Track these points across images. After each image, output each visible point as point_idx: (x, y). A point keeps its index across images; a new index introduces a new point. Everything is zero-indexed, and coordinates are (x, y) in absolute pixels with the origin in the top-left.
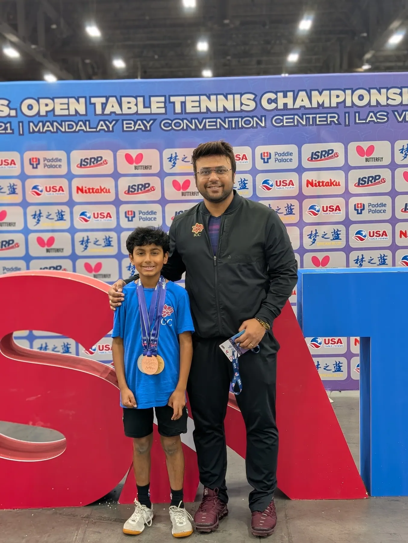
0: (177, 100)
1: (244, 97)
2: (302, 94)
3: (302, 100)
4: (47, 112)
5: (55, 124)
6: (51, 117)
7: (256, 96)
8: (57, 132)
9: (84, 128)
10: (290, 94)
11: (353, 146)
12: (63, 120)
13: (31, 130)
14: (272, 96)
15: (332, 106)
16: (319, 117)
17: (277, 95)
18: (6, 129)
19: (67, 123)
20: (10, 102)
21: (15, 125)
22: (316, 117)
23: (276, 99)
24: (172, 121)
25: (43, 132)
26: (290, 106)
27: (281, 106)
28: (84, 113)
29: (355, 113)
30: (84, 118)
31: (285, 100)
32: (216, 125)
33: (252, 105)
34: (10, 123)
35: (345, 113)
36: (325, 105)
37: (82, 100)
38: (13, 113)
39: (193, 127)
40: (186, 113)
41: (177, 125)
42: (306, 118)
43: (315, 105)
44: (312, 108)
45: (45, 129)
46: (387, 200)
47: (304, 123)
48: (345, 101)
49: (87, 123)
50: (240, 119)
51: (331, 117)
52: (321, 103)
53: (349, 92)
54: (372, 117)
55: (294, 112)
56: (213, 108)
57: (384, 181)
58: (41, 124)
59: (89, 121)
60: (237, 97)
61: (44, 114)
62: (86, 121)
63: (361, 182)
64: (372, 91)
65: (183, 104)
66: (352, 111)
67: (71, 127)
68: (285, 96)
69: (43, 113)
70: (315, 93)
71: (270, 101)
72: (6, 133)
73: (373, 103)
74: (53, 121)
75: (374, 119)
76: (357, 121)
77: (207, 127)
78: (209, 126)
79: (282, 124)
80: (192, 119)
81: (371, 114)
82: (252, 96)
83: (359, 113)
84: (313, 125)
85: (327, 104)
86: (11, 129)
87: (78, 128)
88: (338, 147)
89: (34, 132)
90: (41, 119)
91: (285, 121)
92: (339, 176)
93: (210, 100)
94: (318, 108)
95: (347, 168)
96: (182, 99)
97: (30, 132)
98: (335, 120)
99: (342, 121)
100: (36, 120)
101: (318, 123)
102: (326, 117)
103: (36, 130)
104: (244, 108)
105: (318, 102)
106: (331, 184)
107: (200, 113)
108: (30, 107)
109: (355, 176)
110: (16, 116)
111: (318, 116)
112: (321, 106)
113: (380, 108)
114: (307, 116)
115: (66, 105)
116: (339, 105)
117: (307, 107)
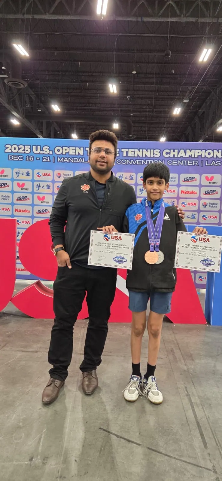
0: (125, 151)
1: (155, 150)
2: (182, 151)
3: (182, 154)
4: (66, 153)
5: (69, 158)
6: (67, 156)
7: (161, 150)
8: (70, 162)
9: (82, 161)
10: (176, 151)
11: (204, 176)
12: (73, 157)
13: (58, 161)
14: (168, 151)
15: (195, 157)
16: (189, 162)
17: (170, 150)
18: (47, 159)
19: (74, 158)
20: (50, 147)
21: (51, 159)
22: (187, 162)
23: (170, 152)
24: (122, 160)
25: (63, 162)
26: (176, 156)
27: (172, 156)
28: (82, 154)
29: (206, 161)
30: (82, 157)
31: (174, 153)
32: (141, 163)
33: (159, 155)
34: (49, 157)
35: (201, 161)
36: (192, 157)
37: (82, 148)
38: (51, 153)
39: (131, 163)
40: (128, 157)
41: (124, 162)
42: (183, 162)
43: (187, 156)
44: (186, 157)
45: (65, 160)
46: (218, 202)
47: (182, 164)
48: (201, 155)
49: (83, 159)
50: (153, 161)
51: (195, 162)
52: (190, 155)
53: (204, 151)
54: (214, 163)
55: (178, 159)
56: (141, 156)
57: (217, 193)
58: (63, 158)
59: (84, 158)
60: (152, 150)
61: (65, 154)
62: (83, 158)
63: (207, 193)
64: (215, 151)
65: (127, 152)
66: (205, 160)
67: (76, 160)
68: (174, 151)
69: (64, 153)
70: (187, 151)
71: (167, 153)
72: (47, 161)
73: (215, 156)
74: (68, 157)
75: (215, 164)
76: (207, 165)
77: (137, 164)
78: (138, 163)
79: (172, 164)
80: (131, 160)
81: (214, 162)
82: (159, 151)
83: (208, 161)
84: (186, 165)
85: (193, 156)
86: (49, 160)
87: (79, 161)
88: (197, 176)
89: (59, 161)
90: (63, 156)
91: (173, 163)
92: (196, 190)
93: (139, 151)
94: (189, 157)
95: (200, 186)
96: (127, 150)
97: (58, 162)
98: (196, 163)
99: (200, 164)
100: (61, 156)
101: (188, 164)
102: (192, 162)
103: (61, 161)
104: (155, 156)
105: (189, 155)
106: (192, 193)
107: (135, 157)
108: (59, 150)
109: (204, 190)
110: (52, 154)
111: (189, 161)
112: (190, 156)
113: (218, 159)
114: (184, 161)
115: (75, 150)
116: (199, 157)
117: (184, 157)
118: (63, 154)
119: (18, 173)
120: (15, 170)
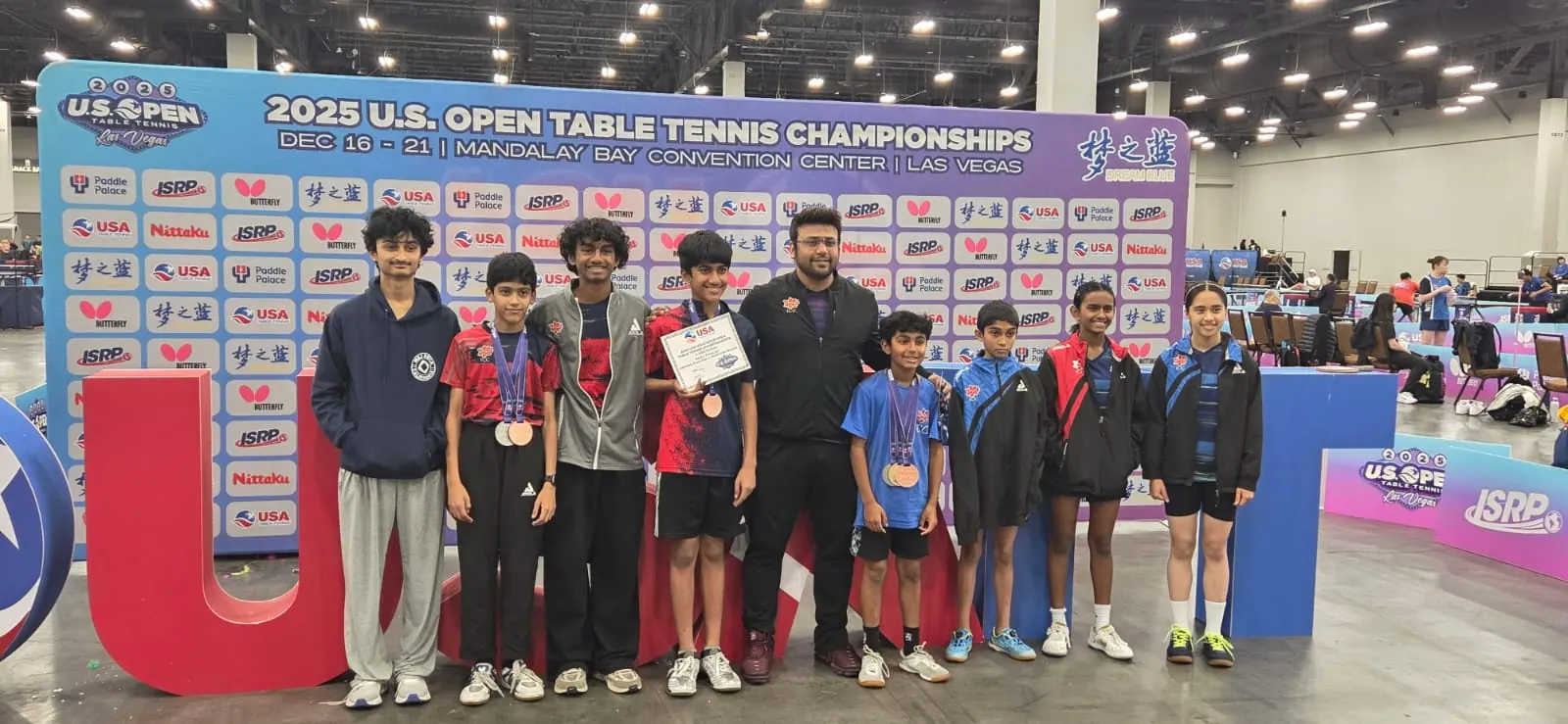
0: (673, 124)
1: (763, 125)
2: (841, 127)
3: (840, 136)
4: (483, 127)
5: (495, 145)
6: (489, 136)
7: (780, 125)
8: (497, 157)
9: (537, 153)
10: (825, 127)
11: (903, 200)
12: (506, 140)
13: (459, 152)
14: (802, 127)
15: (878, 145)
16: (862, 160)
17: (807, 126)
18: (420, 147)
19: (512, 145)
20: (427, 108)
21: (434, 145)
22: (857, 160)
23: (806, 131)
24: (664, 151)
25: (475, 156)
26: (824, 142)
27: (812, 142)
28: (539, 132)
29: (908, 157)
30: (538, 140)
31: (818, 135)
32: (725, 161)
33: (775, 138)
34: (427, 139)
35: (895, 157)
36: (870, 145)
37: (536, 114)
38: (432, 125)
39: (693, 162)
40: (684, 142)
41: (671, 157)
42: (845, 160)
43: (856, 143)
44: (852, 147)
45: (480, 151)
46: (944, 274)
47: (842, 166)
48: (894, 141)
49: (543, 147)
50: (757, 156)
51: (876, 161)
52: (864, 141)
53: (900, 129)
55: (830, 150)
56: (721, 138)
57: (941, 249)
58: (473, 144)
59: (545, 144)
61: (480, 129)
62: (541, 144)
63: (913, 249)
64: (929, 129)
65: (681, 129)
66: (903, 155)
68: (818, 129)
69: (477, 128)
70: (857, 128)
71: (798, 134)
72: (419, 154)
73: (931, 146)
74: (492, 141)
76: (910, 169)
79: (812, 165)
80: (692, 151)
81: (928, 160)
83: (912, 157)
84: (853, 169)
85: (871, 144)
86: (427, 149)
88: (884, 201)
89: (462, 154)
90: (474, 136)
91: (817, 162)
92: (884, 240)
93: (717, 126)
94: (860, 147)
95: (895, 230)
96: (680, 122)
97: (456, 155)
98: (881, 164)
99: (890, 166)
100: (466, 137)
101: (860, 167)
102: (871, 160)
103: (466, 152)
104: (763, 140)
105: (861, 140)
106: (874, 249)
107: (704, 143)
108: (459, 119)
109: (905, 240)
110: (437, 130)
111: (860, 158)
112: (864, 145)
113: (938, 153)
114: (847, 157)
115: (513, 120)
116: (888, 145)
117: (846, 145)
118: (475, 129)
119: (316, 193)
120: (306, 182)
